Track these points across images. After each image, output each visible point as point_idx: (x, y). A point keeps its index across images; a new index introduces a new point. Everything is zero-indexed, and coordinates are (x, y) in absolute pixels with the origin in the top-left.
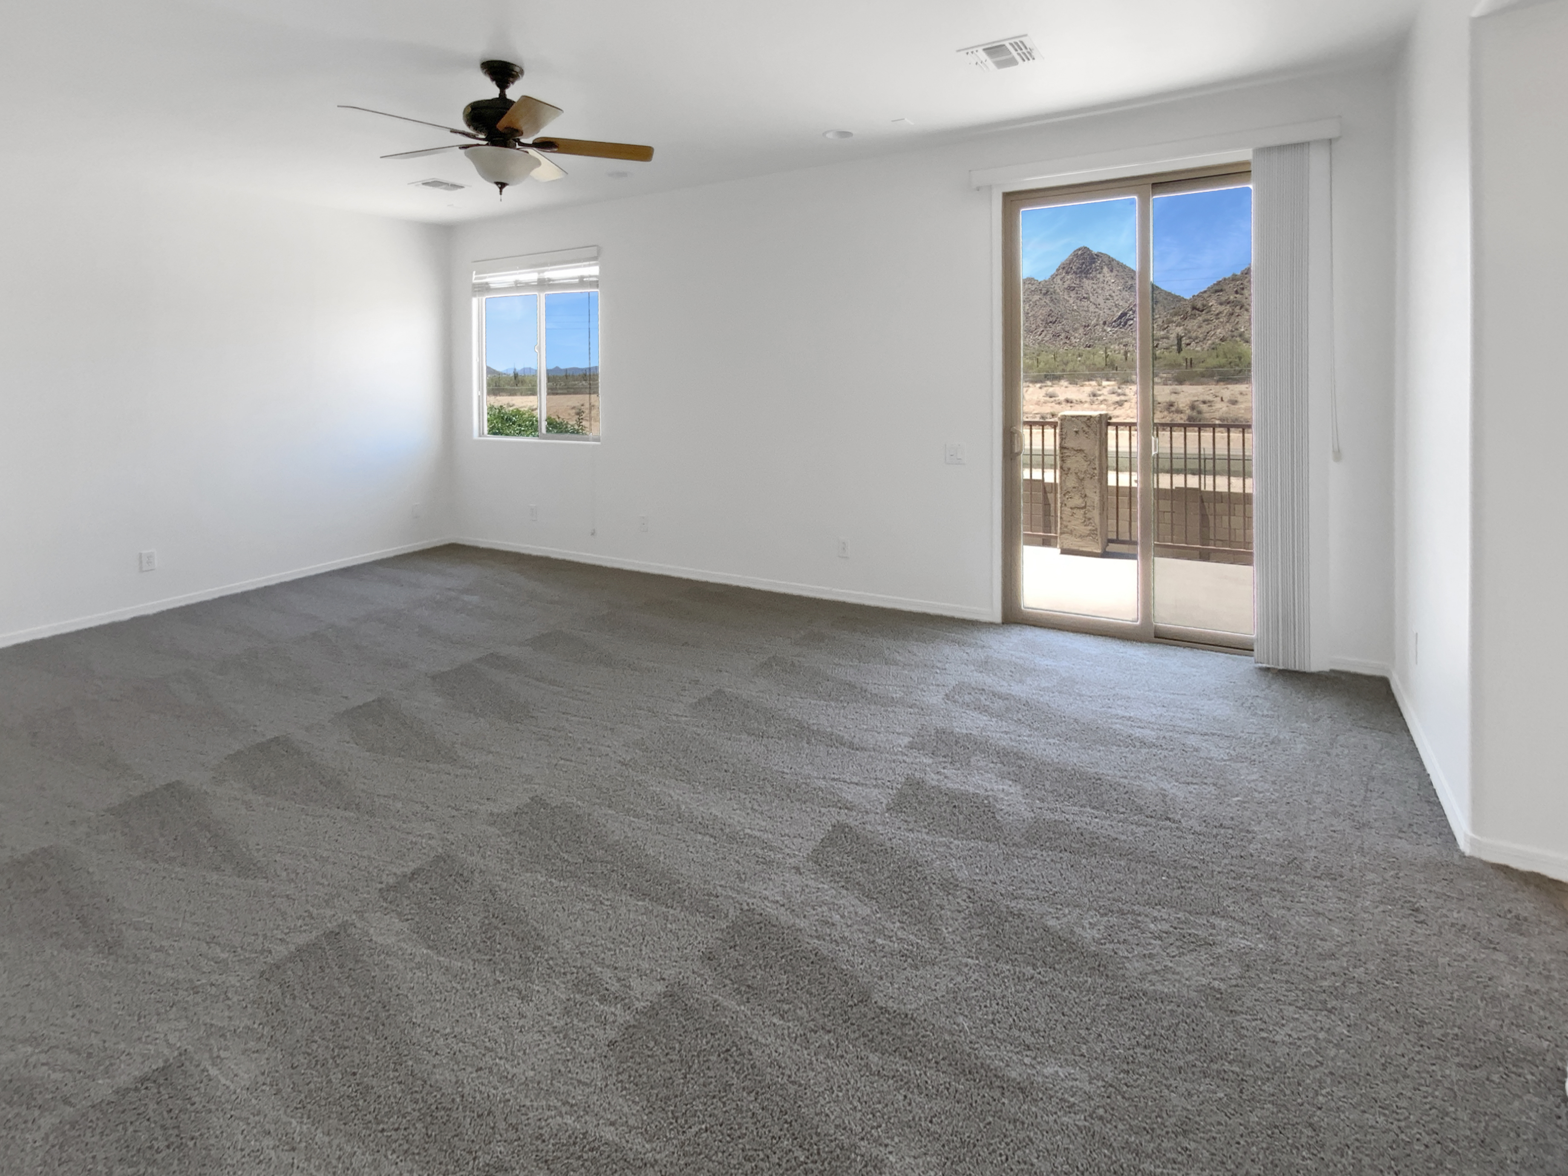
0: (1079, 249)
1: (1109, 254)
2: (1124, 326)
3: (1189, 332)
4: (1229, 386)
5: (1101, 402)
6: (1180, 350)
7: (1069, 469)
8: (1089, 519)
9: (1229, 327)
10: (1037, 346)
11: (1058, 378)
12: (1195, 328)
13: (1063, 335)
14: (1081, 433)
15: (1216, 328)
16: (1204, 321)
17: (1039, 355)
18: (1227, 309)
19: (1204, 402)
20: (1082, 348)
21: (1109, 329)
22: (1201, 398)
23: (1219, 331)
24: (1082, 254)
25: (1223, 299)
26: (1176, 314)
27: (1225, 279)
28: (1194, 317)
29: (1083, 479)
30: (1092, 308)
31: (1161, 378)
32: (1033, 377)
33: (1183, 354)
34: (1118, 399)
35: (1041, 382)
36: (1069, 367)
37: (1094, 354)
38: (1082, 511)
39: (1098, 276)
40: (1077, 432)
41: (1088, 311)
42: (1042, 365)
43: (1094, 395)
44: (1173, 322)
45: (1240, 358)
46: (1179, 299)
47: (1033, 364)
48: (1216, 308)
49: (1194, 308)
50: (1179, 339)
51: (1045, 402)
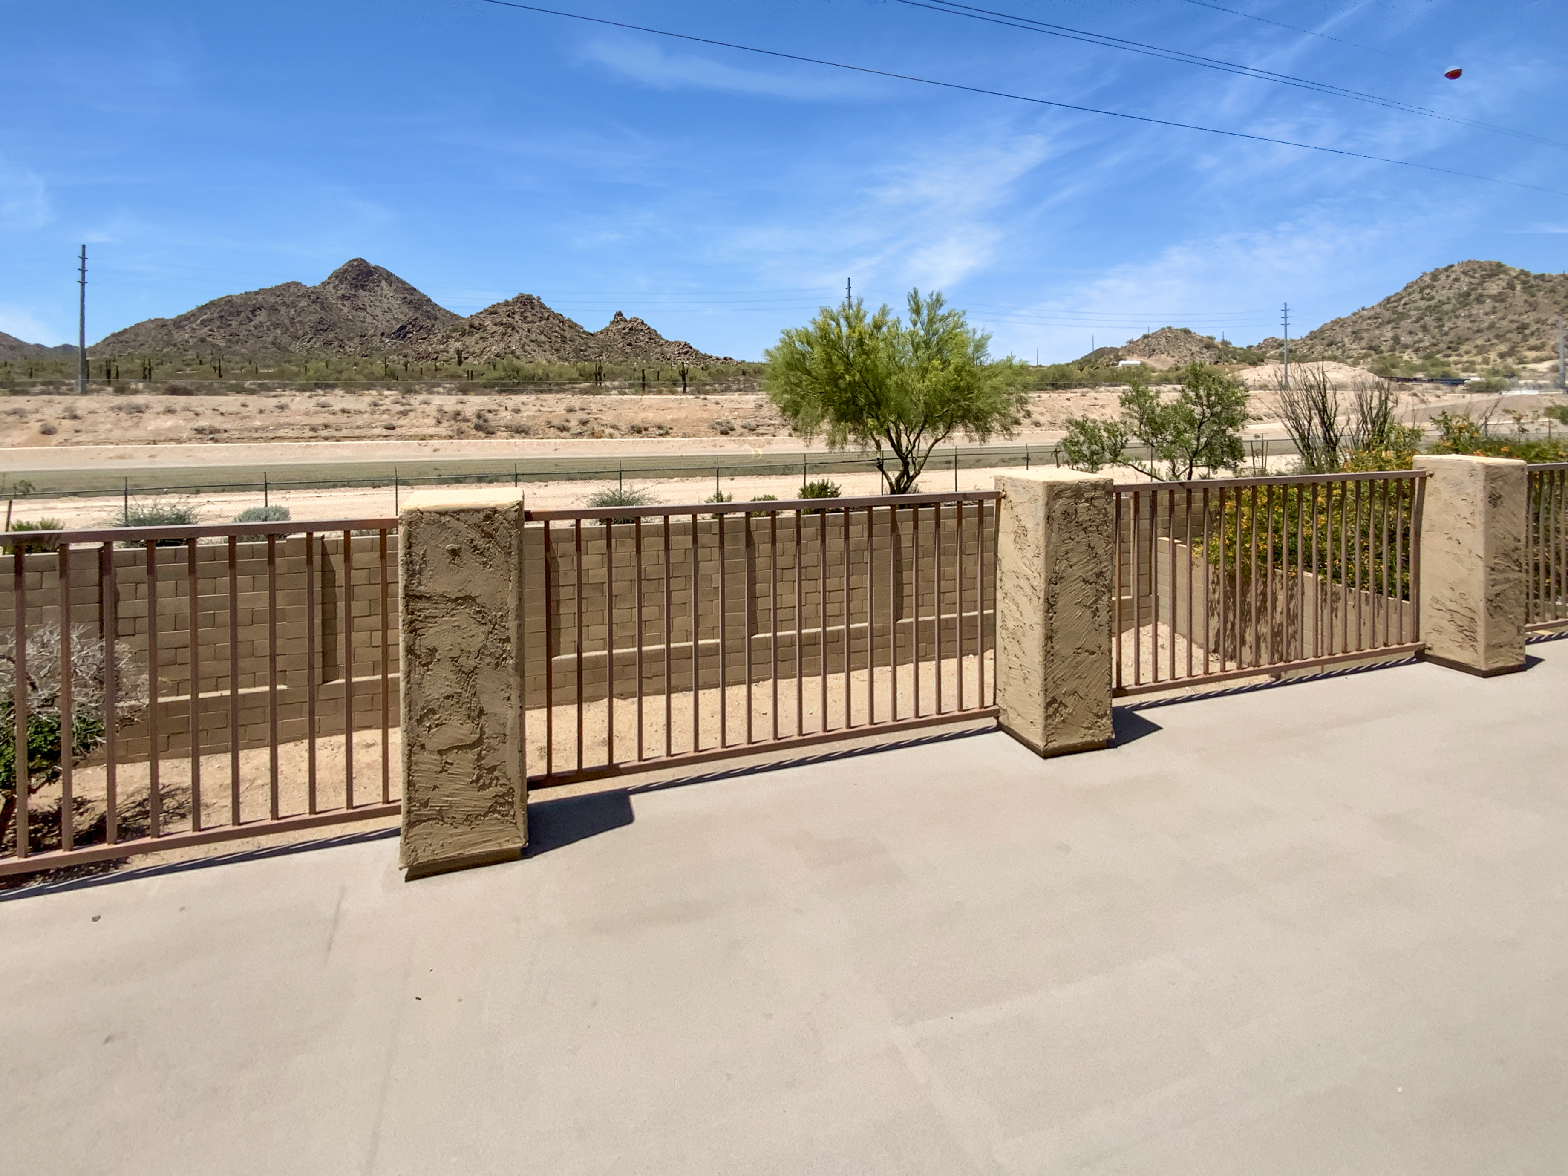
0: (355, 260)
1: (388, 269)
2: (403, 338)
3: (467, 347)
4: (512, 397)
5: (384, 412)
6: (460, 362)
7: (433, 651)
8: (493, 769)
9: (502, 345)
10: (305, 353)
11: (333, 387)
12: (473, 343)
13: (336, 343)
14: (467, 556)
15: (491, 345)
16: (481, 338)
17: (307, 362)
18: (501, 329)
19: (490, 411)
20: (358, 357)
21: (387, 340)
22: (488, 408)
23: (494, 348)
24: (357, 266)
25: (498, 320)
26: (455, 330)
27: (499, 304)
28: (471, 334)
29: (474, 671)
30: (369, 319)
31: (445, 388)
32: (300, 385)
33: (462, 366)
34: (402, 408)
35: (311, 390)
36: (344, 376)
37: (371, 364)
38: (471, 755)
39: (376, 289)
40: (454, 553)
41: (365, 322)
42: (311, 373)
43: (376, 405)
44: (452, 337)
45: (518, 372)
46: (457, 317)
47: (299, 372)
48: (491, 328)
49: (472, 326)
50: (459, 353)
51: (316, 413)
